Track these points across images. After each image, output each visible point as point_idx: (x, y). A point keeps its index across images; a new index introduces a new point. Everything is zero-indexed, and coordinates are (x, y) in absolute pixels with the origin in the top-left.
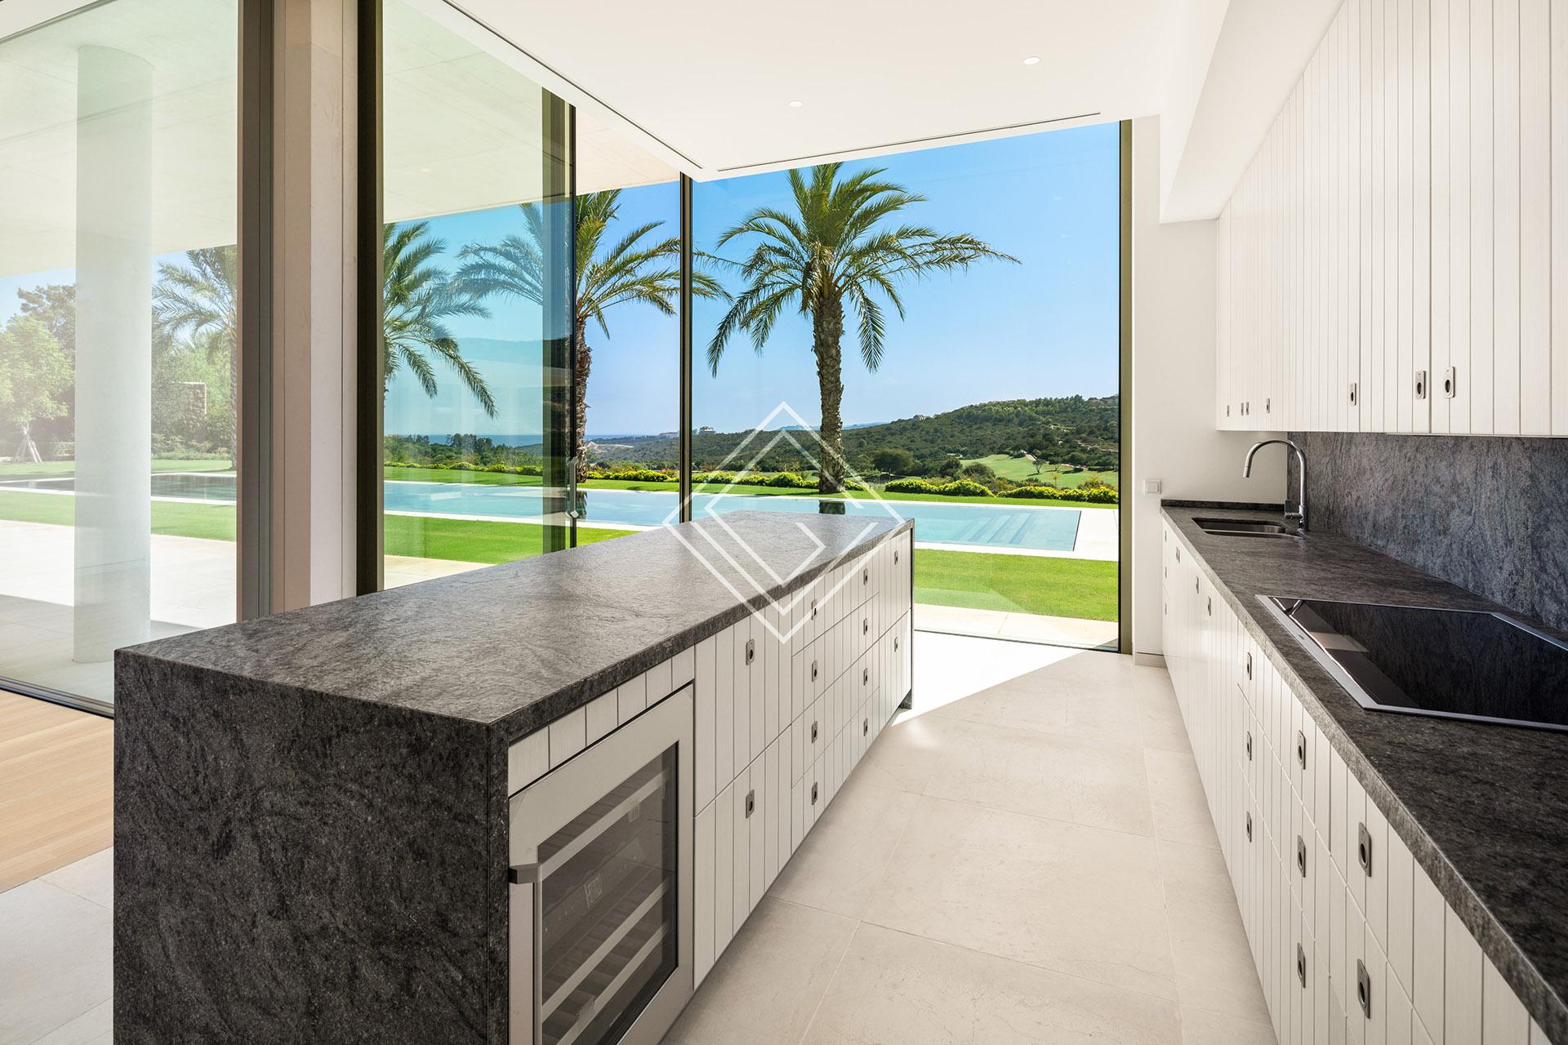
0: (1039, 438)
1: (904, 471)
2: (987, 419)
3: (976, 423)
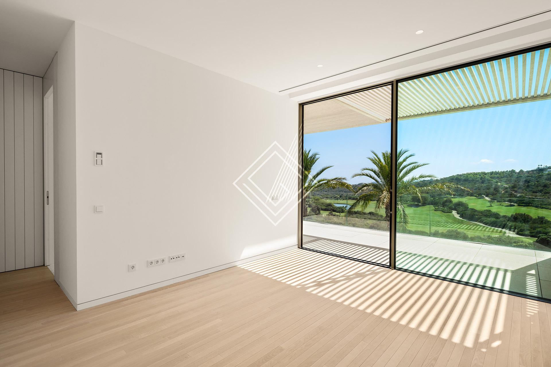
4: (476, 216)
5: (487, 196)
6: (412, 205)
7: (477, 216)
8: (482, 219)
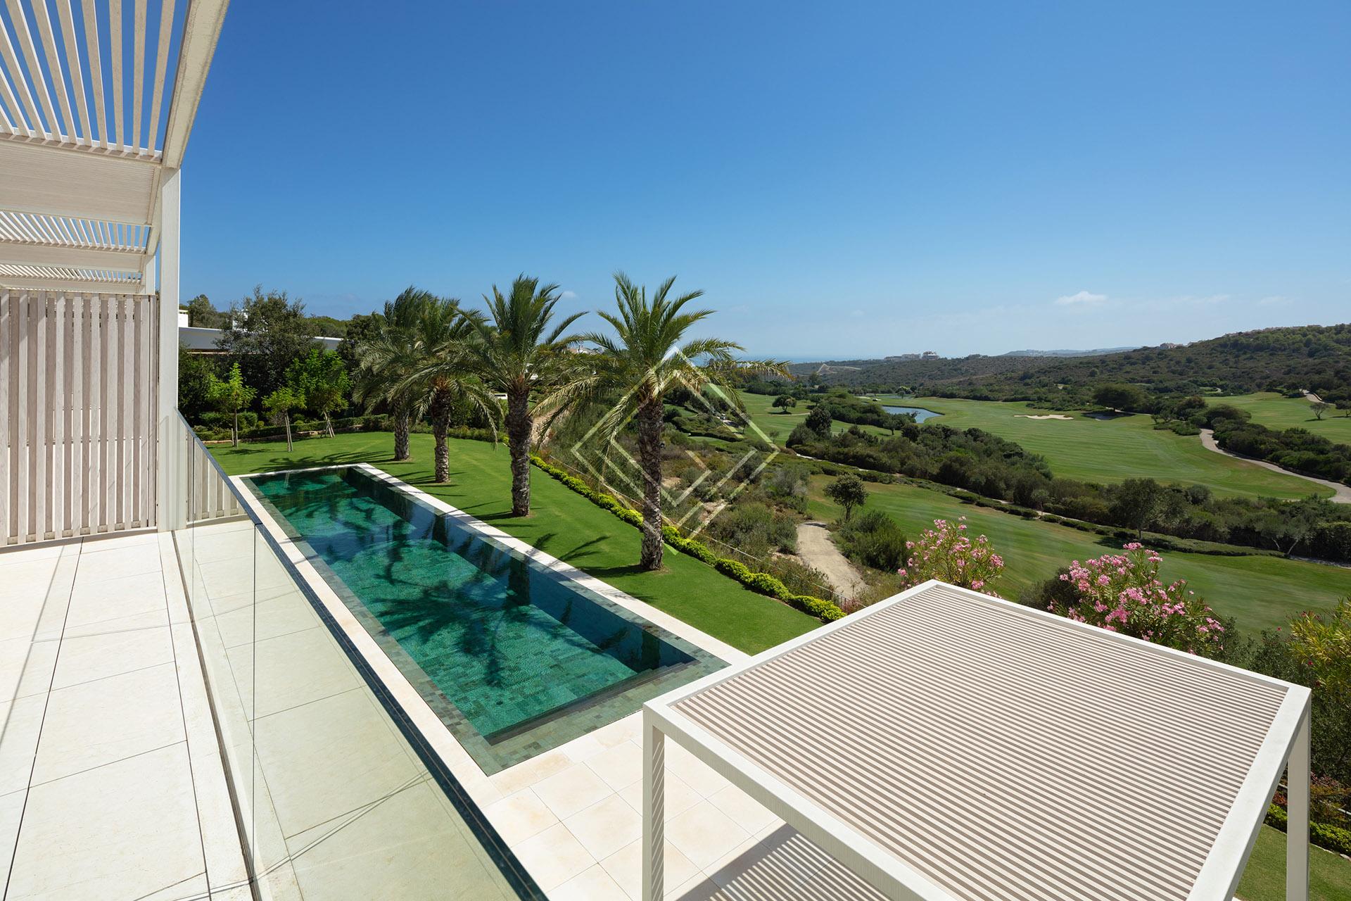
0: (1329, 374)
1: (1133, 408)
2: (1260, 348)
3: (1245, 353)
4: (1261, 444)
5: (1312, 391)
6: (1096, 413)
7: (1262, 446)
8: (1278, 453)
